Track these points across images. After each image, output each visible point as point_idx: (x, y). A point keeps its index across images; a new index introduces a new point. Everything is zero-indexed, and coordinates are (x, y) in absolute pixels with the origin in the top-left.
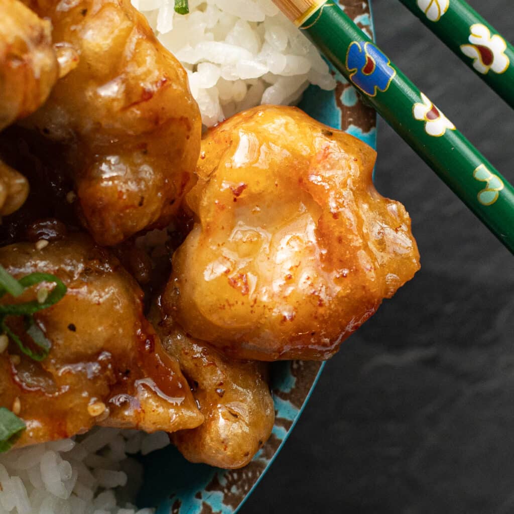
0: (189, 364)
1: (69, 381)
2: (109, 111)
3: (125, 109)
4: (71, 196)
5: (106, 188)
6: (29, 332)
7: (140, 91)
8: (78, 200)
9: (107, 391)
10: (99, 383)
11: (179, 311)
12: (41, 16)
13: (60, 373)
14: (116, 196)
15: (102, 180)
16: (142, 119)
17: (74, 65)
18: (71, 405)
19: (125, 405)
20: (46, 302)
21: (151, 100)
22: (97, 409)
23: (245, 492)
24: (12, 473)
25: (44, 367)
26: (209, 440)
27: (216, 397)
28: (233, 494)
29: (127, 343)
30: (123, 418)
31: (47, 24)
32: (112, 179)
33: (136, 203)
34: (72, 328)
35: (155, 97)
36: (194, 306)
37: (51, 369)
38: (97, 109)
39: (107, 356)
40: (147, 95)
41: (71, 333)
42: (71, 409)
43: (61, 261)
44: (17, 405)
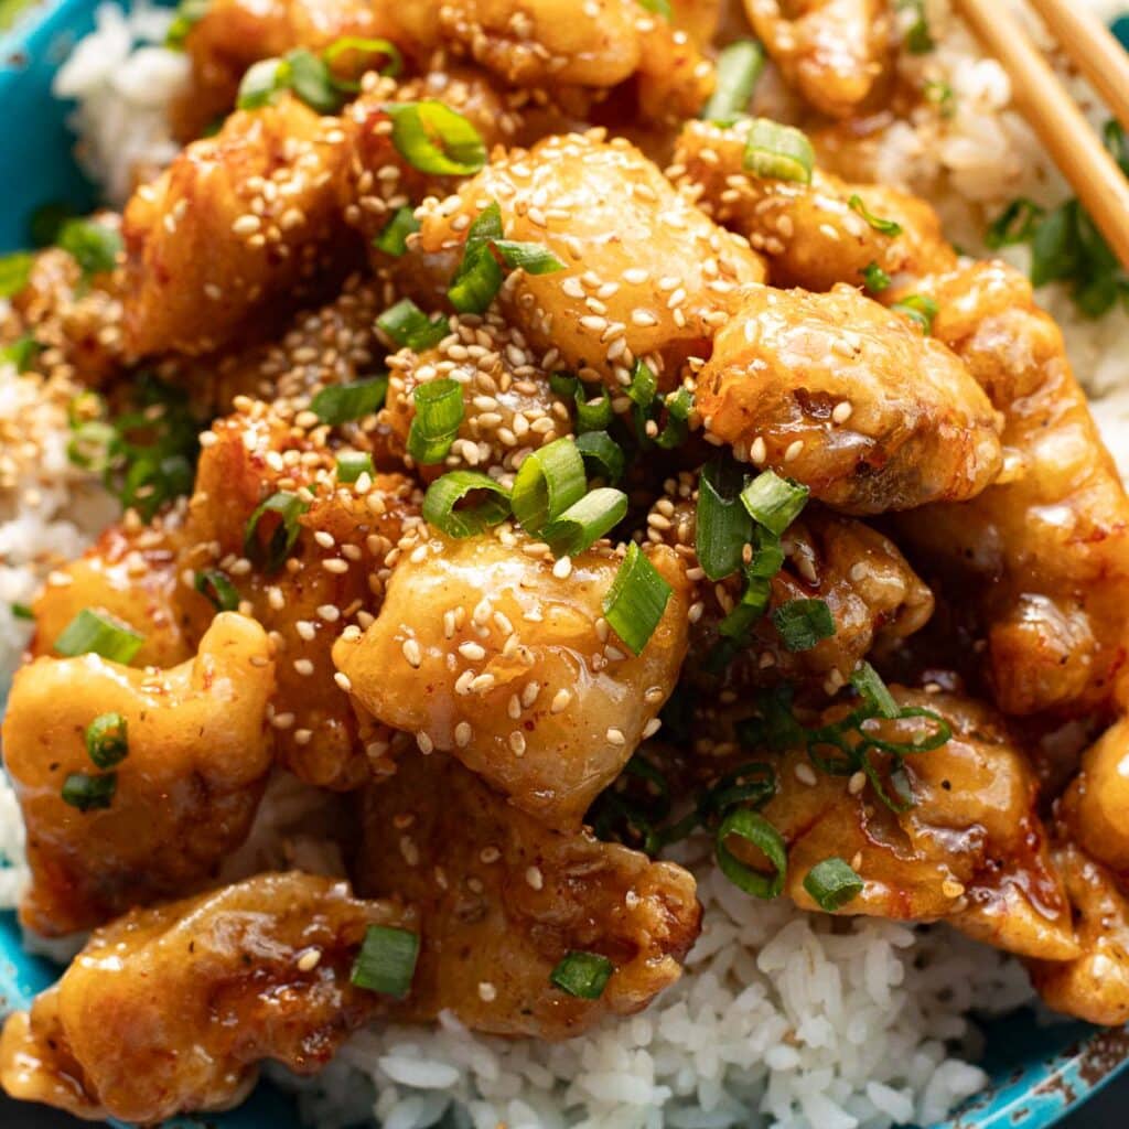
0: (1075, 886)
1: (926, 847)
2: (1050, 540)
3: (1069, 543)
4: (979, 645)
5: (1025, 631)
6: (892, 777)
7: (1091, 529)
8: (988, 650)
9: (971, 876)
10: (963, 861)
11: (1078, 816)
12: (997, 405)
13: (919, 834)
14: (1037, 642)
15: (1023, 621)
16: (1086, 562)
17: (1020, 475)
18: (921, 878)
19: (986, 902)
20: (922, 746)
21: (1103, 542)
22: (953, 889)
23: (1109, 1069)
24: (830, 958)
25: (901, 824)
26: (1079, 977)
27: (1100, 929)
28: (1094, 1069)
29: (1008, 829)
30: (983, 916)
31: (999, 417)
32: (1035, 623)
33: (1058, 659)
34: (947, 786)
35: (1108, 540)
36: (1098, 807)
37: (909, 830)
38: (1035, 535)
39: (980, 831)
40: (1099, 536)
41: (945, 791)
42: (922, 882)
43: (950, 711)
44: (858, 859)
